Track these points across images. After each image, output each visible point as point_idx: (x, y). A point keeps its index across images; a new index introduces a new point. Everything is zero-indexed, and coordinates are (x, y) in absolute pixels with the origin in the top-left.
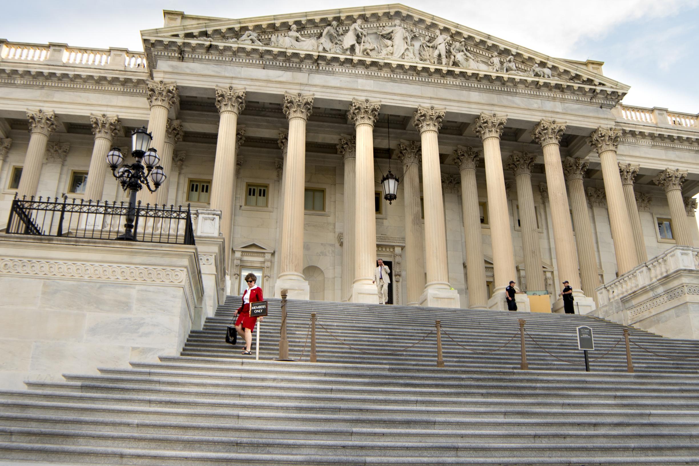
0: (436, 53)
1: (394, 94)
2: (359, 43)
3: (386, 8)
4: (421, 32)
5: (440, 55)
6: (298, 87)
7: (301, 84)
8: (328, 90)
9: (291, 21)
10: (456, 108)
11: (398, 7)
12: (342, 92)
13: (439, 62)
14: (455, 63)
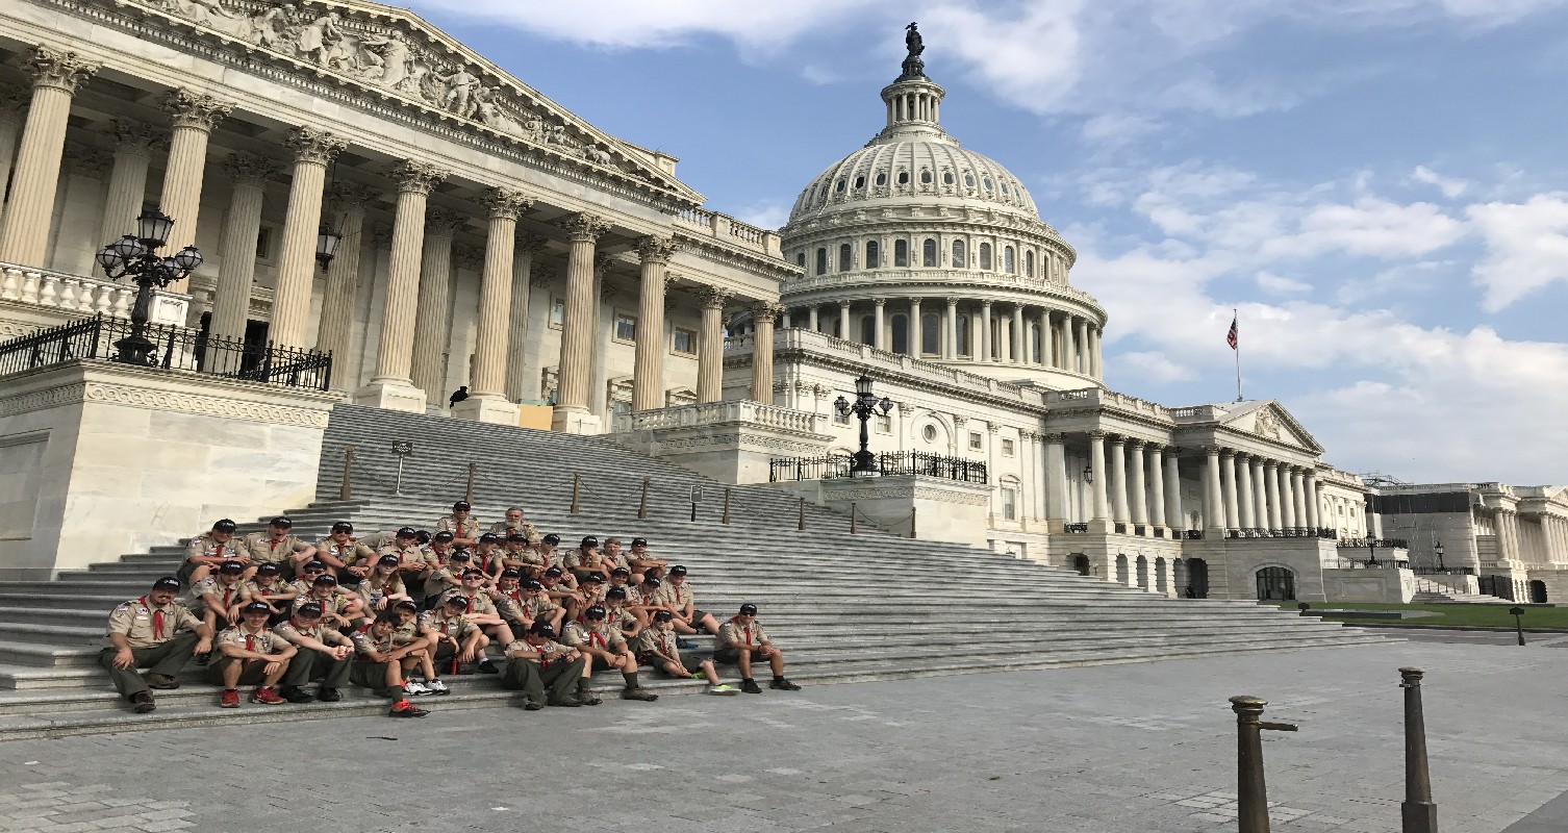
0: (453, 94)
3: (385, 11)
4: (431, 56)
5: (456, 99)
11: (406, 16)
13: (454, 108)
14: (478, 116)
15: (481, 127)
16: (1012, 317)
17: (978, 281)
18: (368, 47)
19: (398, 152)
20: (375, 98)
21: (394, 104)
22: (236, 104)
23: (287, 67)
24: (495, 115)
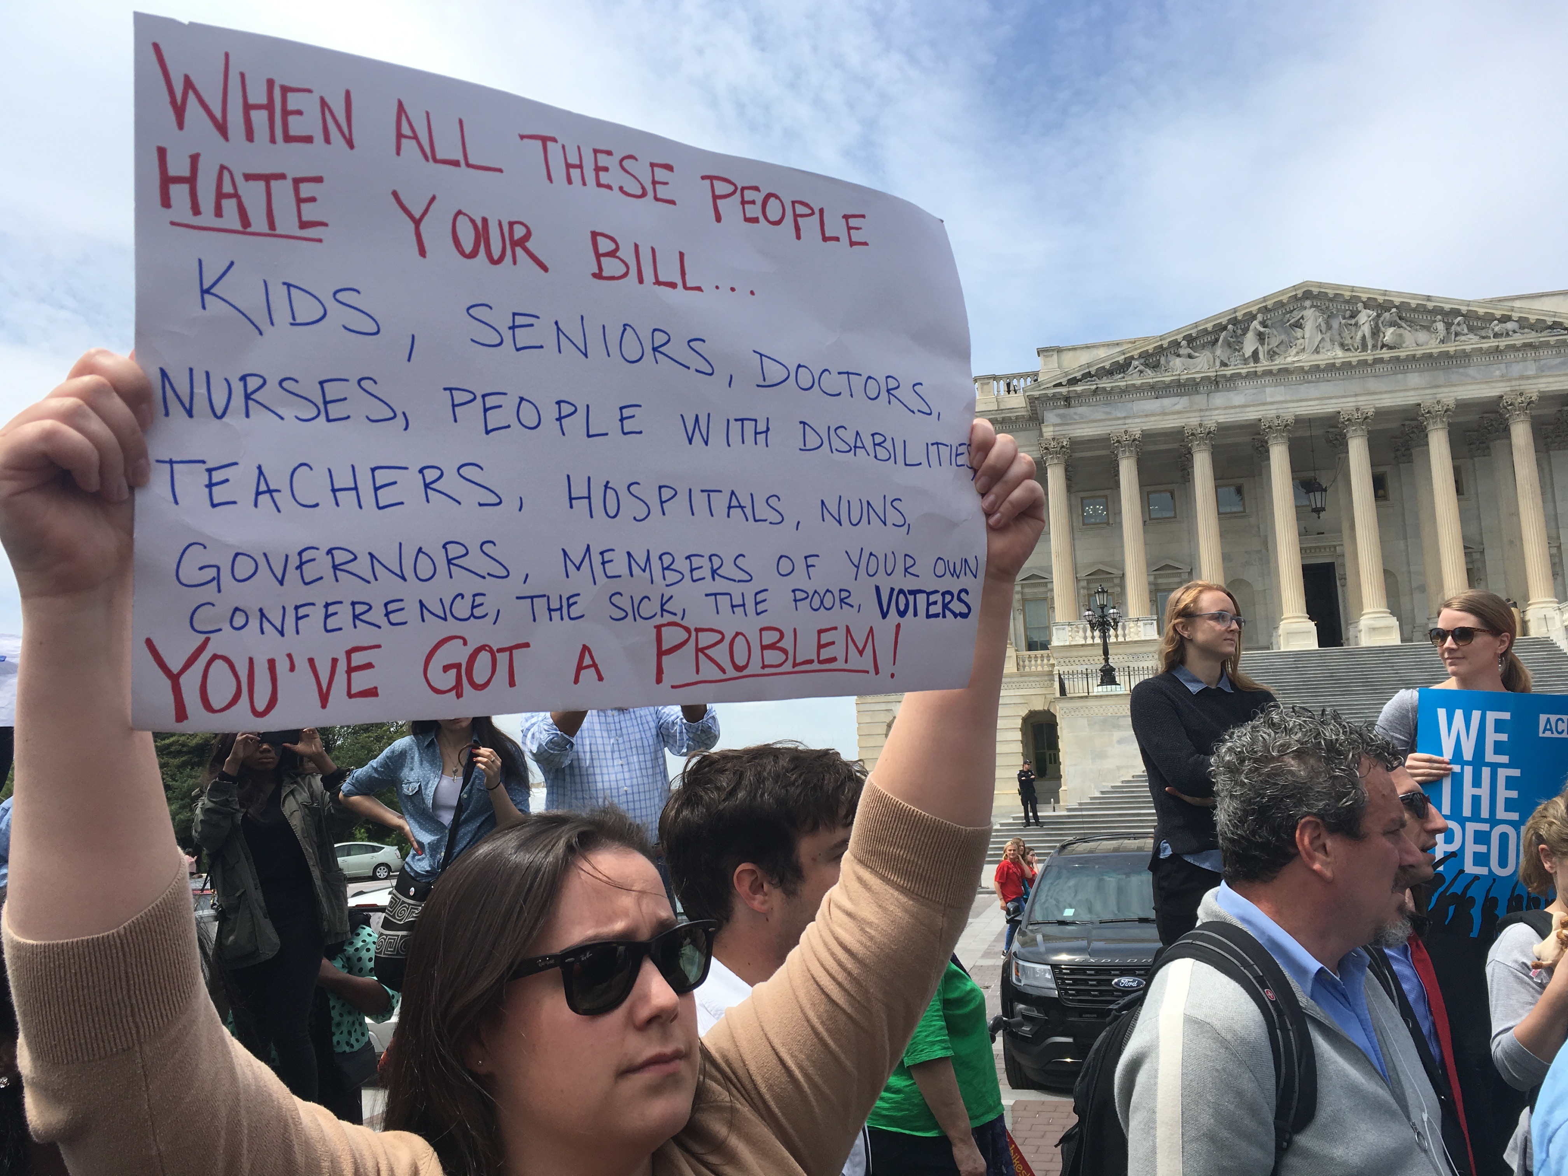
0: (1360, 335)
1: (1311, 400)
2: (1262, 344)
3: (1291, 291)
4: (1339, 306)
5: (1364, 337)
6: (1197, 414)
7: (1201, 410)
8: (1232, 411)
9: (1179, 337)
10: (1389, 400)
11: (1307, 286)
12: (1248, 409)
13: (1365, 347)
21: (1315, 369)
24: (1401, 335)
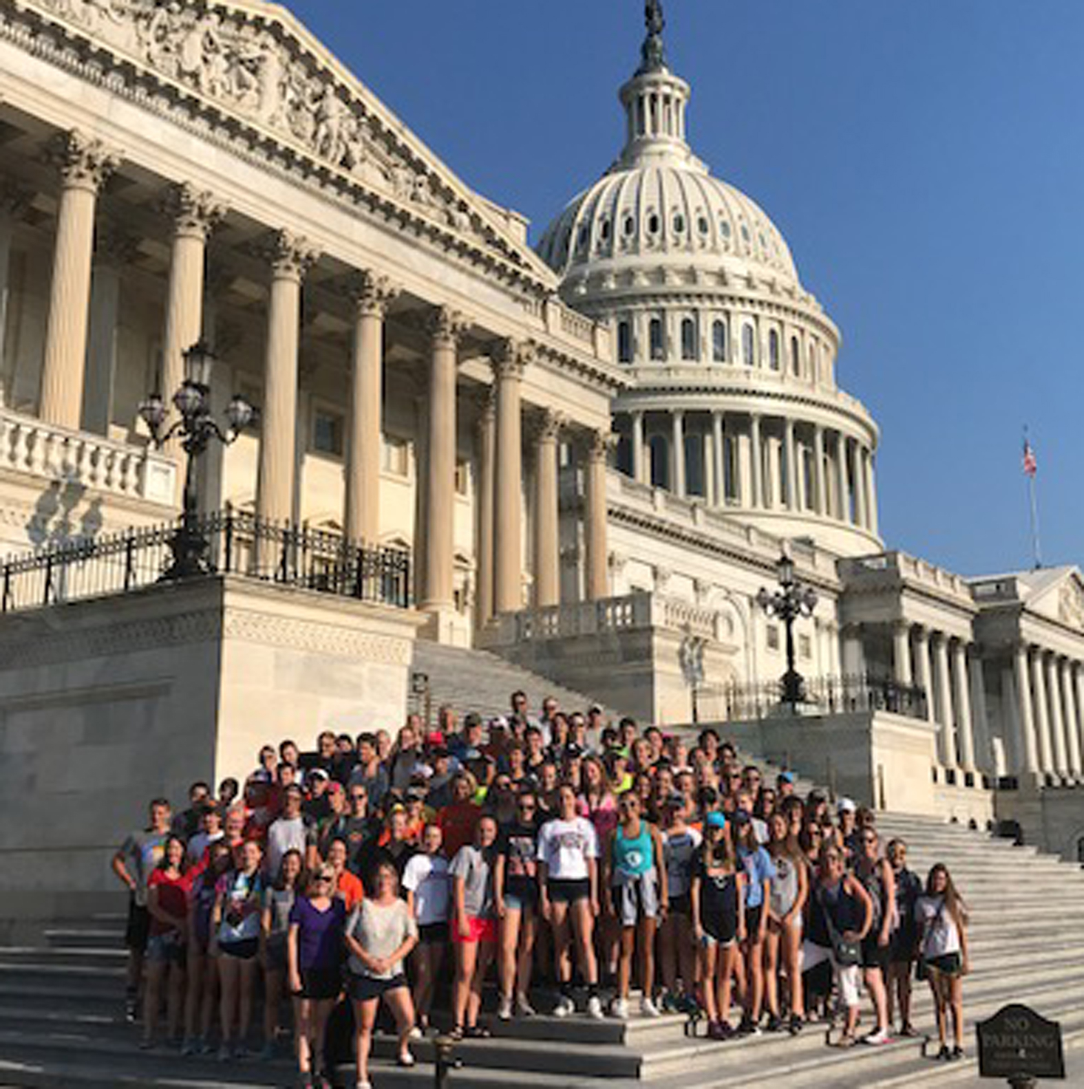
0: (323, 131)
3: (262, 9)
4: (302, 73)
6: (94, 122)
7: (101, 118)
10: (333, 247)
13: (323, 152)
14: (346, 163)
15: (352, 180)
16: (782, 437)
17: (741, 382)
18: (242, 62)
19: (273, 220)
20: (251, 137)
21: (270, 146)
22: (123, 151)
23: (170, 93)
24: (363, 160)
